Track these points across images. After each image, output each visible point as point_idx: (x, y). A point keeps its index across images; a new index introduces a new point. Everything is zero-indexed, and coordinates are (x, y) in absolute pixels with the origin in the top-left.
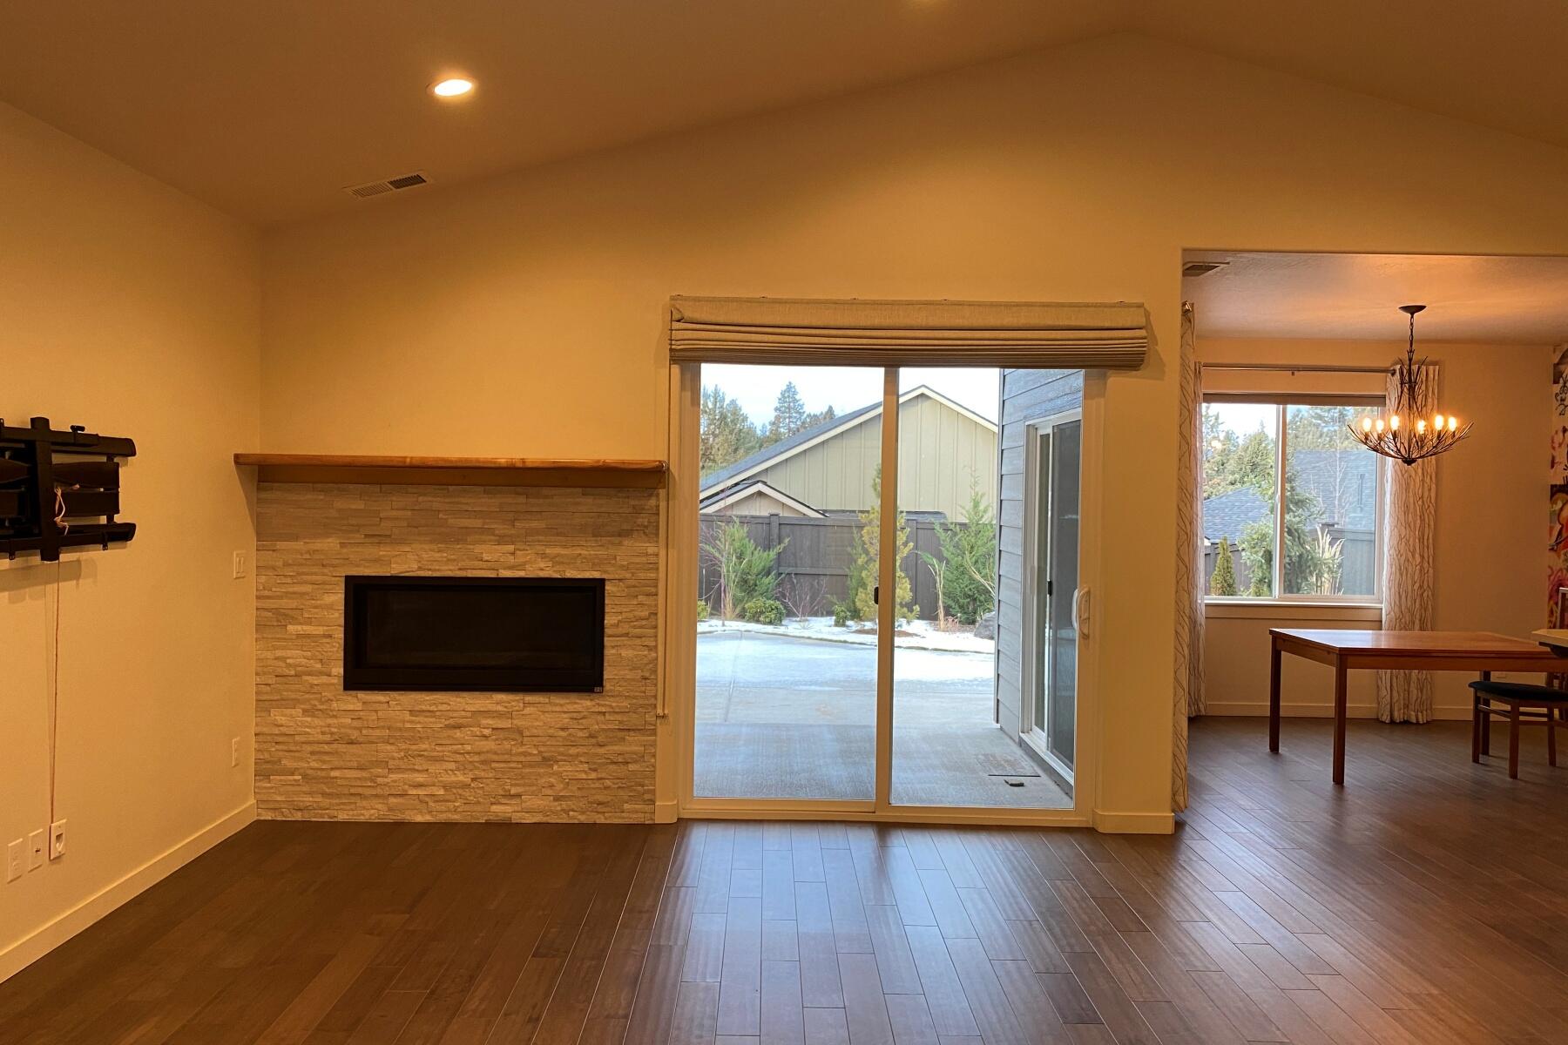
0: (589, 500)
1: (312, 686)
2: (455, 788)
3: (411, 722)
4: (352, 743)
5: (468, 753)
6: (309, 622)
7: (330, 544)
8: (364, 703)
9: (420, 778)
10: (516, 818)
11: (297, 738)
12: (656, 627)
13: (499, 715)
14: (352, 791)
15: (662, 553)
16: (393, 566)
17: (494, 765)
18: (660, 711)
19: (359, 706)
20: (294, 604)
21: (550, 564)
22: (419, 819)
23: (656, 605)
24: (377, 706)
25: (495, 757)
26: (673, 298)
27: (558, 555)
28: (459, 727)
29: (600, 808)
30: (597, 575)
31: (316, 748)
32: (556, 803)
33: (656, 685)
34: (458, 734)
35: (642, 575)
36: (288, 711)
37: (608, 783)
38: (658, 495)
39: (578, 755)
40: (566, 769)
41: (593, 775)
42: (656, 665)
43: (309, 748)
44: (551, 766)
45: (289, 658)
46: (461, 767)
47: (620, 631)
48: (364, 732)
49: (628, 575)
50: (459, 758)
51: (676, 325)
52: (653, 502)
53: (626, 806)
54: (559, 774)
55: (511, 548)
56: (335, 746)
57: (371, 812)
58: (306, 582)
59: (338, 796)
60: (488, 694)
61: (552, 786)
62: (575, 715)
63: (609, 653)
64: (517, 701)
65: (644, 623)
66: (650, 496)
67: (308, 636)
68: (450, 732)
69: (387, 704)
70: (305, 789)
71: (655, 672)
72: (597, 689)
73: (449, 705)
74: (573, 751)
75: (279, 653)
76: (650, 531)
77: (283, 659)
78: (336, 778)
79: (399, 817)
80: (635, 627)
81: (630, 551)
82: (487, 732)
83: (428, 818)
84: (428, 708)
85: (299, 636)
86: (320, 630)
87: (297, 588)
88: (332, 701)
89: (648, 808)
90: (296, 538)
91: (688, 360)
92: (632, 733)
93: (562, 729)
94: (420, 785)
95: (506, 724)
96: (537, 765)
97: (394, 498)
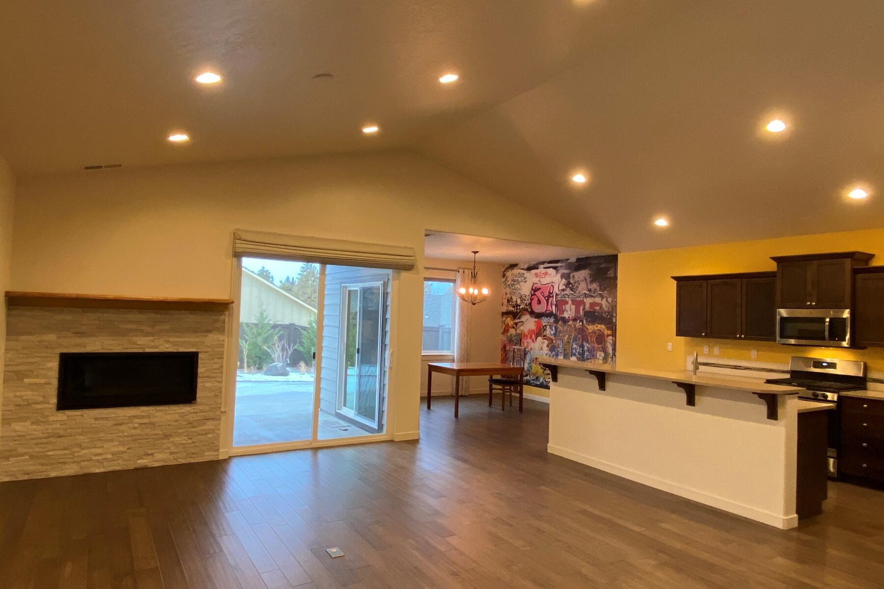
0: (192, 316)
1: (37, 409)
2: (119, 454)
3: (95, 424)
4: (60, 436)
5: (126, 436)
6: (37, 377)
7: (52, 337)
8: (68, 416)
9: (99, 451)
10: (150, 465)
11: (27, 437)
12: (222, 373)
13: (143, 417)
14: (60, 461)
15: (226, 340)
16: (88, 348)
17: (139, 441)
18: (223, 410)
19: (65, 418)
20: (26, 368)
21: (171, 346)
22: (98, 471)
23: (223, 363)
24: (76, 417)
25: (140, 437)
26: (236, 229)
27: (176, 341)
28: (121, 424)
29: (192, 456)
30: (194, 350)
31: (38, 441)
32: (171, 456)
33: (221, 398)
34: (122, 428)
35: (216, 350)
36: (22, 424)
37: (198, 444)
38: (225, 314)
39: (183, 433)
40: (177, 440)
41: (190, 441)
42: (221, 390)
43: (34, 441)
44: (169, 439)
45: (25, 396)
46: (122, 444)
47: (204, 375)
48: (68, 431)
49: (209, 350)
50: (121, 439)
51: (238, 241)
52: (222, 317)
53: (206, 453)
54: (173, 443)
55: (151, 338)
56: (50, 439)
57: (70, 470)
58: (36, 357)
59: (52, 464)
60: (137, 408)
61: (169, 448)
62: (182, 415)
63: (200, 385)
64: (153, 410)
65: (217, 371)
66: (221, 315)
67: (36, 384)
68: (115, 427)
69: (80, 417)
70: (32, 462)
71: (221, 392)
72: (195, 401)
73: (116, 414)
74: (180, 431)
75: (18, 394)
76: (221, 330)
77: (21, 397)
78: (50, 455)
79: (87, 471)
80: (212, 373)
81: (212, 338)
82: (136, 425)
83: (102, 470)
84: (104, 416)
85: (30, 384)
86: (43, 381)
87: (30, 360)
88: (49, 416)
89: (215, 453)
90: (30, 334)
91: (238, 255)
92: (209, 421)
93: (175, 421)
94: (99, 454)
95: (146, 421)
96: (163, 439)
97: (89, 314)
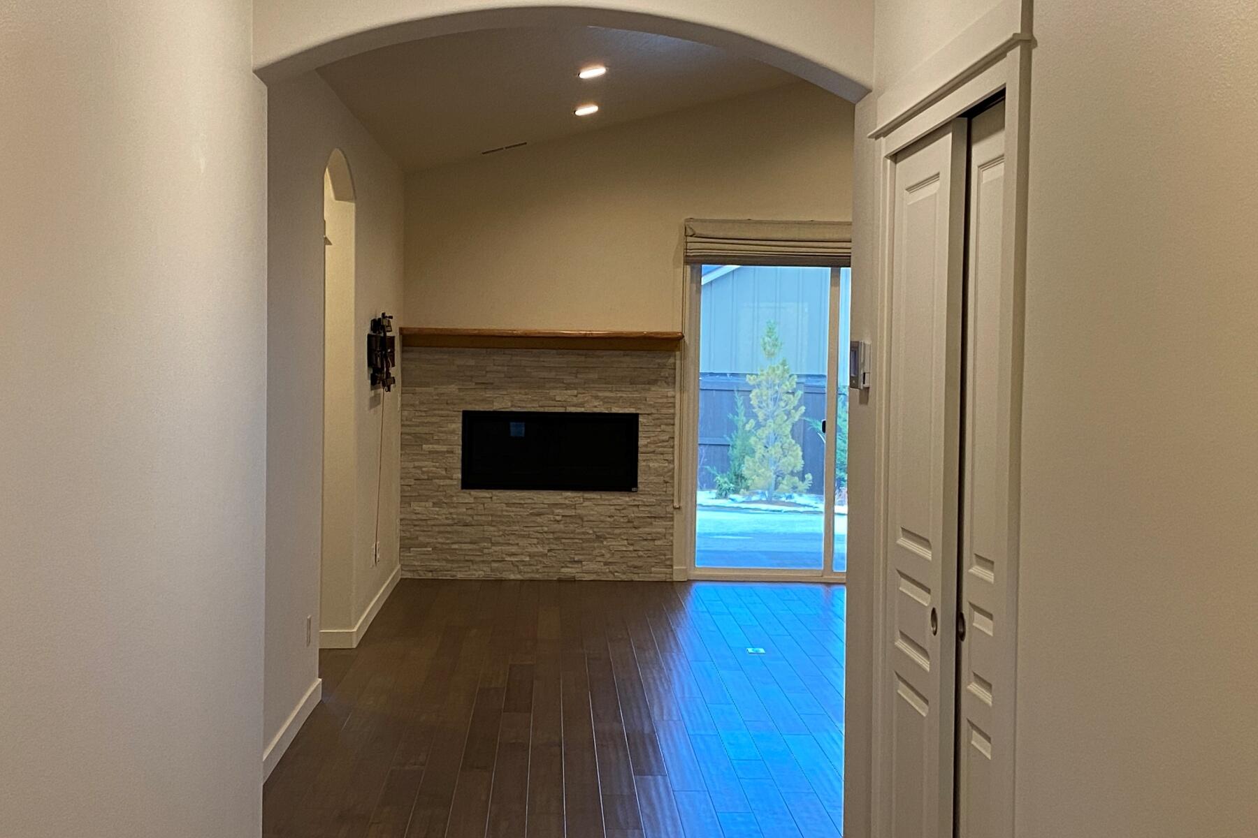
0: (628, 359)
1: (439, 486)
2: (538, 556)
3: (507, 511)
4: (466, 525)
5: (546, 532)
6: (438, 442)
7: (453, 388)
8: (475, 498)
9: (514, 549)
10: (578, 576)
11: (429, 522)
12: (673, 447)
13: (567, 507)
14: (467, 558)
15: (678, 396)
16: (495, 404)
17: (563, 541)
18: (676, 505)
19: (472, 500)
20: (426, 430)
21: (601, 403)
22: (512, 577)
23: (674, 432)
24: (485, 500)
25: (564, 536)
26: (687, 220)
27: (606, 397)
28: (539, 515)
29: (636, 570)
30: (632, 410)
31: (442, 529)
32: (605, 567)
33: (673, 487)
34: (539, 519)
35: (664, 411)
36: (423, 504)
37: (641, 553)
38: (675, 356)
39: (620, 534)
40: (615, 544)
41: (631, 548)
42: (673, 473)
43: (436, 529)
44: (602, 542)
45: (424, 467)
46: (541, 542)
47: (649, 449)
48: (475, 518)
49: (654, 411)
50: (539, 535)
51: (690, 239)
52: (671, 360)
53: (653, 569)
54: (607, 547)
55: (575, 392)
56: (455, 527)
57: (479, 573)
58: (435, 415)
59: (458, 561)
60: (559, 492)
61: (603, 555)
62: (617, 507)
63: (642, 464)
64: (579, 497)
65: (666, 444)
66: (670, 356)
67: (437, 452)
68: (534, 518)
69: (490, 500)
70: (435, 556)
71: (672, 477)
72: (634, 489)
73: (533, 499)
74: (617, 531)
75: (417, 464)
76: (670, 380)
77: (420, 468)
78: (456, 549)
79: (499, 576)
80: (659, 447)
81: (656, 394)
82: (558, 518)
83: (519, 577)
84: (518, 502)
85: (430, 452)
86: (444, 448)
87: (428, 419)
88: (453, 496)
89: (668, 571)
90: (427, 385)
91: (695, 262)
92: (657, 520)
93: (609, 517)
94: (513, 554)
95: (572, 512)
96: (594, 541)
97: (495, 358)
